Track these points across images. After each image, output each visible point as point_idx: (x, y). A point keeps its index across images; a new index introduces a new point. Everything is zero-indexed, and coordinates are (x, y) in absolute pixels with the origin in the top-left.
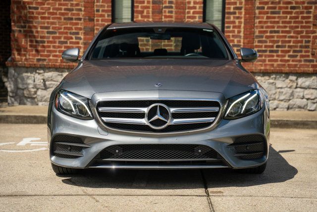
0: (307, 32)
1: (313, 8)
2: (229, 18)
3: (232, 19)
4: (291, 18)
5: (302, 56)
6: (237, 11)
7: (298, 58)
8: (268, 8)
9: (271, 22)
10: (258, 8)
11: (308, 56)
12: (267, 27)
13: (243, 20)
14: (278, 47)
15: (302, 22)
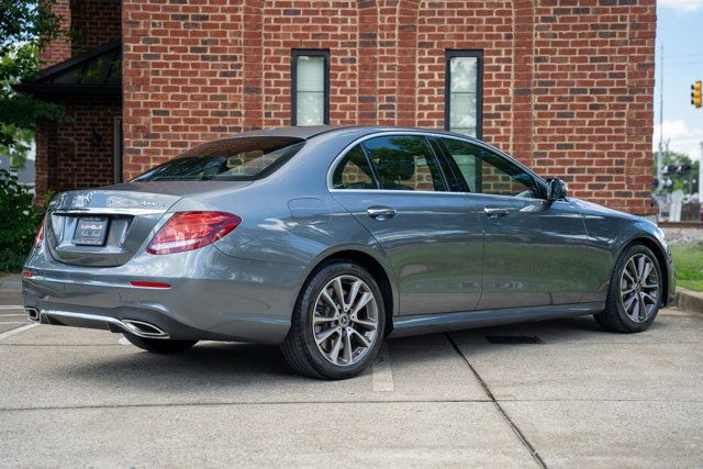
0: (618, 146)
1: (628, 106)
2: (489, 124)
3: (494, 126)
4: (591, 123)
5: (611, 187)
6: (502, 113)
7: (606, 190)
8: (553, 107)
9: (559, 131)
10: (537, 107)
11: (622, 186)
12: (554, 139)
13: (511, 127)
14: (571, 171)
15: (610, 131)
